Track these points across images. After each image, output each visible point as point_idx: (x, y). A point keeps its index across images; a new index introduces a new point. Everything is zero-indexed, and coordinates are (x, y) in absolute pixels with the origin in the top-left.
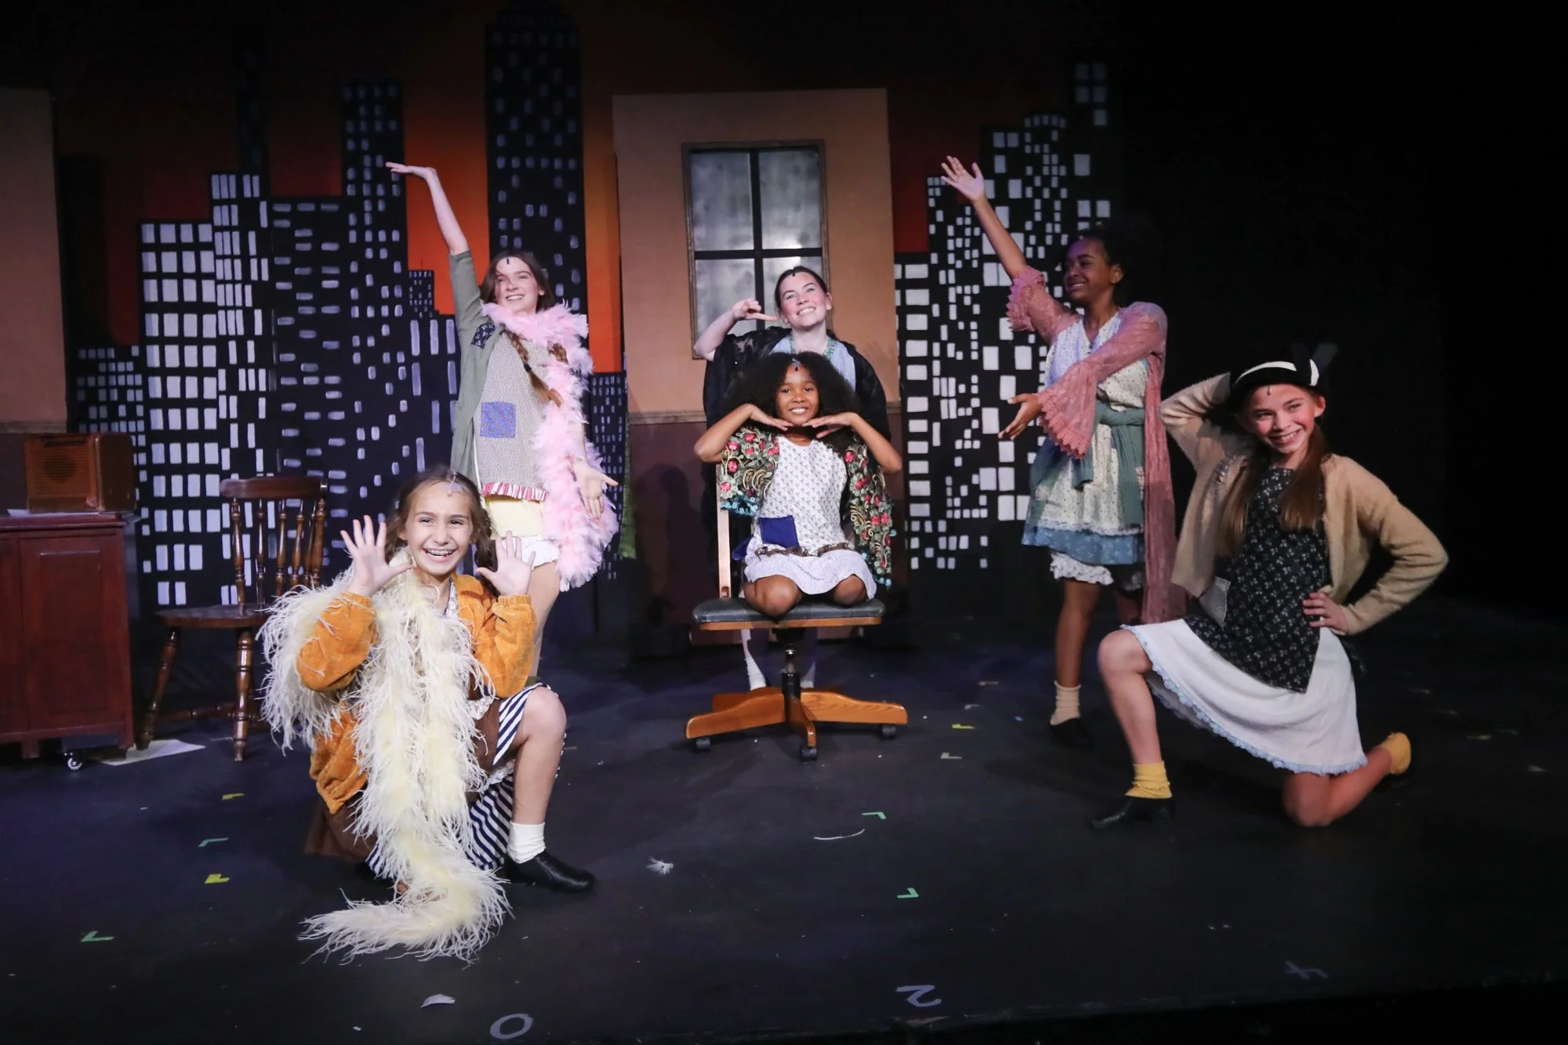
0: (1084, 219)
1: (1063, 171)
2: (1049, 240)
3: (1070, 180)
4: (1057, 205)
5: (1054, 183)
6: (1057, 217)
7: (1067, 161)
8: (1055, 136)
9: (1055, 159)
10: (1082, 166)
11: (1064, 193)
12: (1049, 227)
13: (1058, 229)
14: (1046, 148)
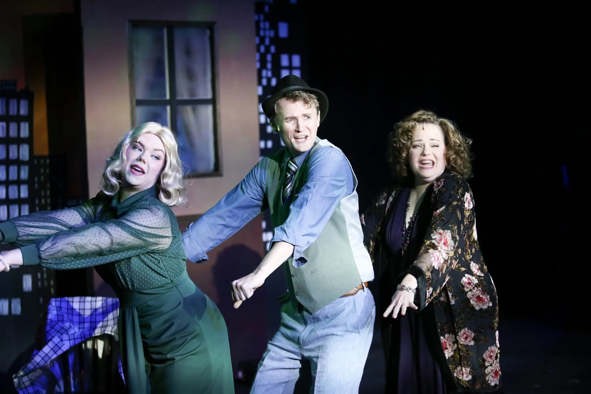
0: (285, 68)
1: (272, 33)
2: (264, 82)
3: (275, 40)
4: (269, 57)
5: (267, 42)
6: (269, 66)
7: (274, 27)
8: (267, 9)
9: (267, 25)
10: (283, 31)
11: (273, 49)
12: (264, 73)
13: (270, 74)
14: (262, 17)
